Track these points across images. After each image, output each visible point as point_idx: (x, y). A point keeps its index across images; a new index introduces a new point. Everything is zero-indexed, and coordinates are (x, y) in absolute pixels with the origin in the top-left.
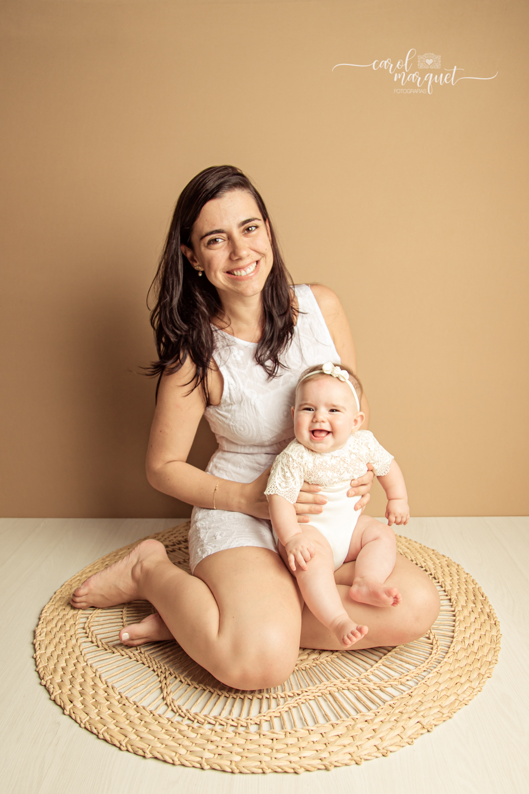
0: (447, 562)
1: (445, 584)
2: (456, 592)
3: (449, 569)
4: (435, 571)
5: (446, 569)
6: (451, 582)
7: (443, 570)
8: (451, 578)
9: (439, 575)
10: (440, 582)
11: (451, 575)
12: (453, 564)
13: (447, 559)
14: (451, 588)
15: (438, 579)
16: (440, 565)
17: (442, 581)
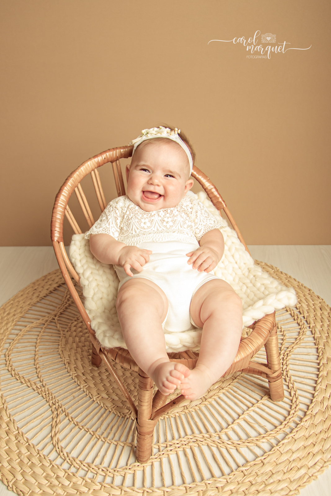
0: (320, 305)
1: (315, 330)
2: (324, 340)
3: (322, 312)
4: (308, 315)
5: (319, 312)
6: (321, 329)
7: (316, 314)
8: (322, 324)
9: (311, 320)
10: (311, 327)
11: (323, 320)
12: (326, 307)
13: (321, 301)
14: (320, 336)
15: (310, 324)
16: (313, 307)
17: (313, 326)
